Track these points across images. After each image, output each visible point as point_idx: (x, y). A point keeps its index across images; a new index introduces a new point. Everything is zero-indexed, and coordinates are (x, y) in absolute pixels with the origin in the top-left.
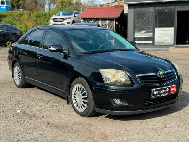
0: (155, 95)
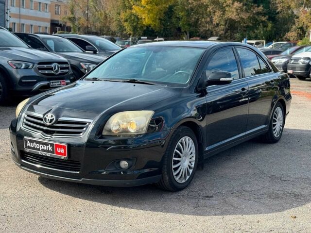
0: (29, 147)
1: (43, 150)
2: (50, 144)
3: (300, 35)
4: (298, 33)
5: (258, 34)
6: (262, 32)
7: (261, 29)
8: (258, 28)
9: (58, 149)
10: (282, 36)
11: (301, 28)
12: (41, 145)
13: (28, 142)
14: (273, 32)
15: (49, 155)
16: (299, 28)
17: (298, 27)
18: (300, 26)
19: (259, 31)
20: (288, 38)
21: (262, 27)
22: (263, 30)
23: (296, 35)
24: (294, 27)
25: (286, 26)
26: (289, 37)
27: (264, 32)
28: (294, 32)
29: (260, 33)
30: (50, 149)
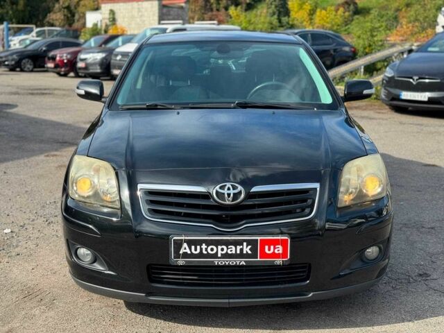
1: (226, 256)
2: (245, 241)
3: (68, 17)
4: (65, 15)
5: (5, 15)
6: (11, 12)
7: (9, 8)
8: (4, 5)
9: (267, 247)
10: (41, 18)
11: (68, 8)
12: (220, 247)
13: (185, 245)
14: (27, 13)
15: (243, 263)
16: (65, 8)
17: (64, 6)
18: (66, 4)
19: (5, 11)
20: (51, 21)
21: (9, 4)
22: (12, 9)
23: (62, 17)
24: (57, 6)
25: (44, 4)
26: (53, 20)
27: (13, 13)
28: (58, 14)
29: (7, 13)
30: (247, 249)
